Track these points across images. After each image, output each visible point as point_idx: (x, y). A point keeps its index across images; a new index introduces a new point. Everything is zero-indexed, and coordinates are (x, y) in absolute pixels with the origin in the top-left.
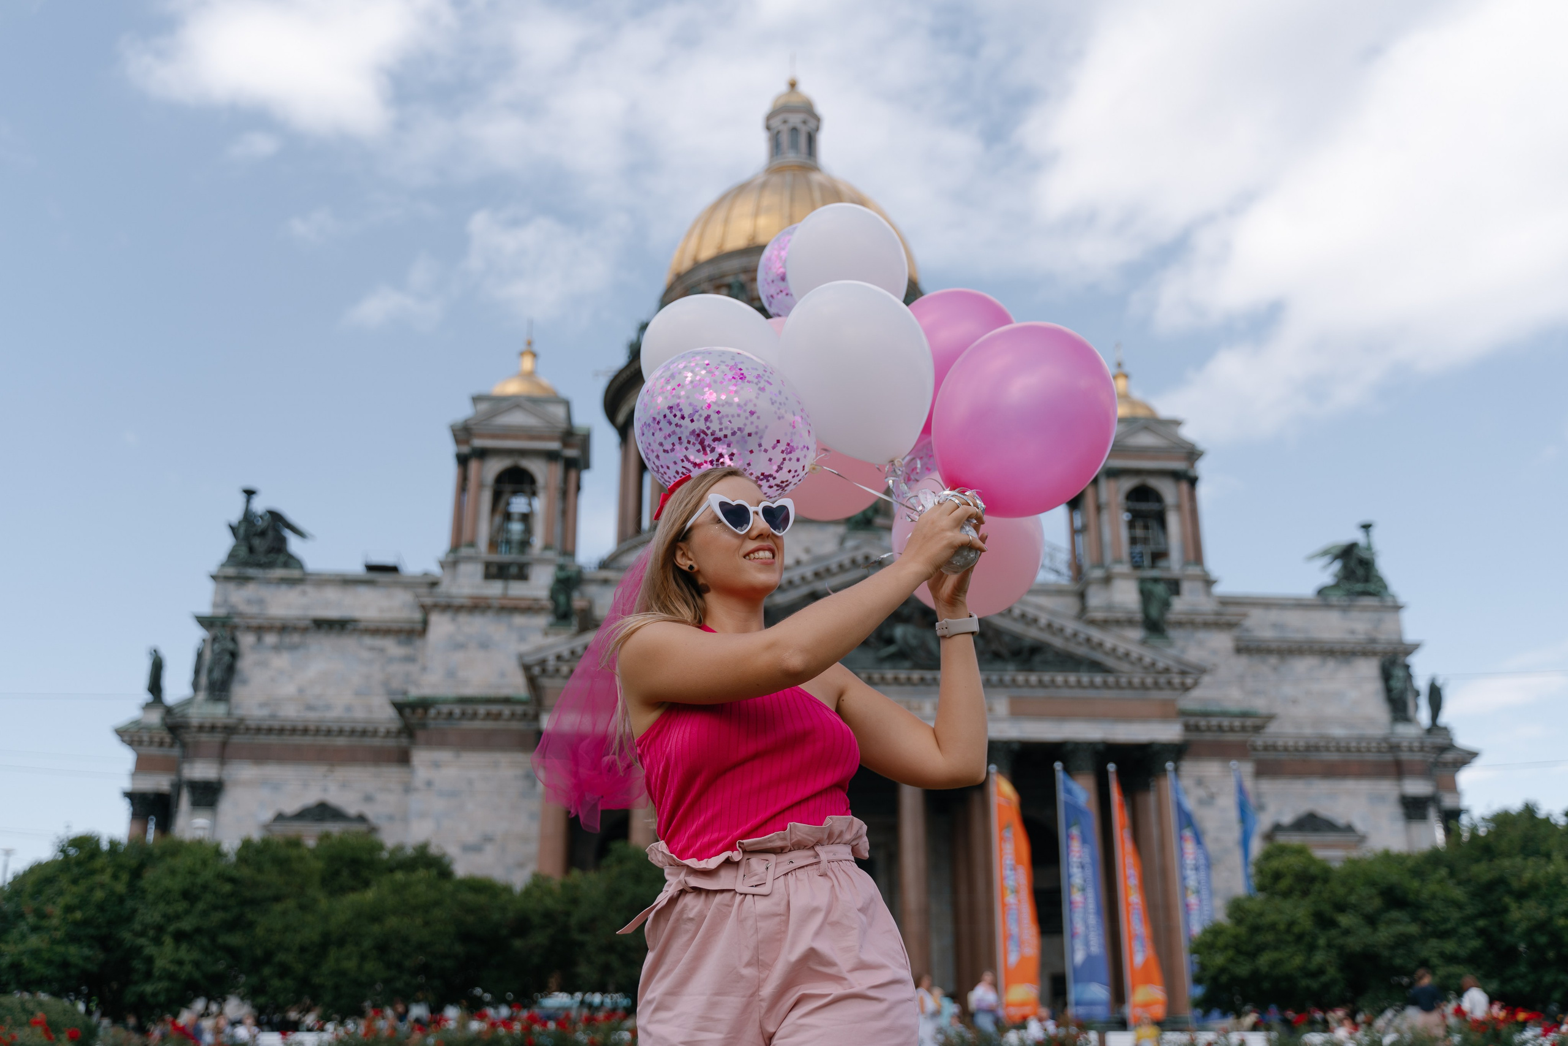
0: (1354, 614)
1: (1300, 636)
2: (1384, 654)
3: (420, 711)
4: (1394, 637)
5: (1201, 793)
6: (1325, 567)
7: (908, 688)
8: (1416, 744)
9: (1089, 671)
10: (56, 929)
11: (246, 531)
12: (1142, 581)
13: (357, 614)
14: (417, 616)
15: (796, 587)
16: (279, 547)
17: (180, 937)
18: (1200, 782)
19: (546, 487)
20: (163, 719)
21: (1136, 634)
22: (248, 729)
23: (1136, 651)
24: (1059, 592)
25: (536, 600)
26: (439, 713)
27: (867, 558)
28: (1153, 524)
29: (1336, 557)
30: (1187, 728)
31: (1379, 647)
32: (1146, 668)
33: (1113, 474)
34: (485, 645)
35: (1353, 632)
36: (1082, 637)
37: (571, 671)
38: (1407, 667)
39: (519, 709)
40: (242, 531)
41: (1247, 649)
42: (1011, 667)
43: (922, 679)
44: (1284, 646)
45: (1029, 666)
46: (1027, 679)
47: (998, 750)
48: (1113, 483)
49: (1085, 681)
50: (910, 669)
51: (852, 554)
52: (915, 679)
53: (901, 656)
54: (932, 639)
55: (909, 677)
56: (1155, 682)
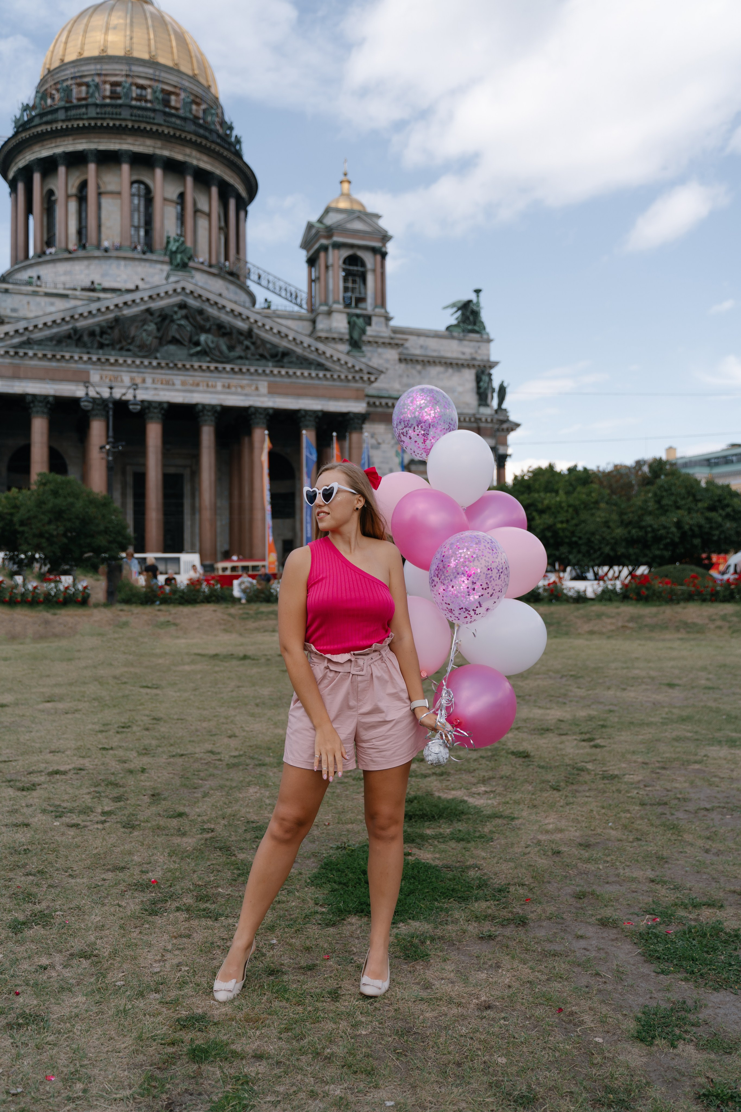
0: (465, 343)
1: (435, 354)
2: (479, 366)
4: (485, 358)
5: (373, 441)
6: (452, 315)
7: (208, 374)
8: (489, 420)
9: (316, 369)
12: (348, 314)
15: (138, 305)
18: (373, 436)
21: (345, 347)
23: (344, 358)
24: (300, 318)
27: (183, 289)
28: (358, 279)
29: (459, 309)
30: (368, 404)
31: (476, 363)
32: (349, 368)
33: (338, 246)
35: (463, 353)
36: (313, 349)
38: (490, 375)
41: (405, 360)
42: (270, 364)
43: (216, 368)
44: (426, 359)
45: (281, 364)
46: (279, 372)
47: (261, 414)
48: (336, 252)
49: (313, 374)
50: (209, 362)
51: (174, 286)
52: (212, 368)
53: (204, 353)
54: (223, 344)
55: (208, 367)
56: (354, 377)
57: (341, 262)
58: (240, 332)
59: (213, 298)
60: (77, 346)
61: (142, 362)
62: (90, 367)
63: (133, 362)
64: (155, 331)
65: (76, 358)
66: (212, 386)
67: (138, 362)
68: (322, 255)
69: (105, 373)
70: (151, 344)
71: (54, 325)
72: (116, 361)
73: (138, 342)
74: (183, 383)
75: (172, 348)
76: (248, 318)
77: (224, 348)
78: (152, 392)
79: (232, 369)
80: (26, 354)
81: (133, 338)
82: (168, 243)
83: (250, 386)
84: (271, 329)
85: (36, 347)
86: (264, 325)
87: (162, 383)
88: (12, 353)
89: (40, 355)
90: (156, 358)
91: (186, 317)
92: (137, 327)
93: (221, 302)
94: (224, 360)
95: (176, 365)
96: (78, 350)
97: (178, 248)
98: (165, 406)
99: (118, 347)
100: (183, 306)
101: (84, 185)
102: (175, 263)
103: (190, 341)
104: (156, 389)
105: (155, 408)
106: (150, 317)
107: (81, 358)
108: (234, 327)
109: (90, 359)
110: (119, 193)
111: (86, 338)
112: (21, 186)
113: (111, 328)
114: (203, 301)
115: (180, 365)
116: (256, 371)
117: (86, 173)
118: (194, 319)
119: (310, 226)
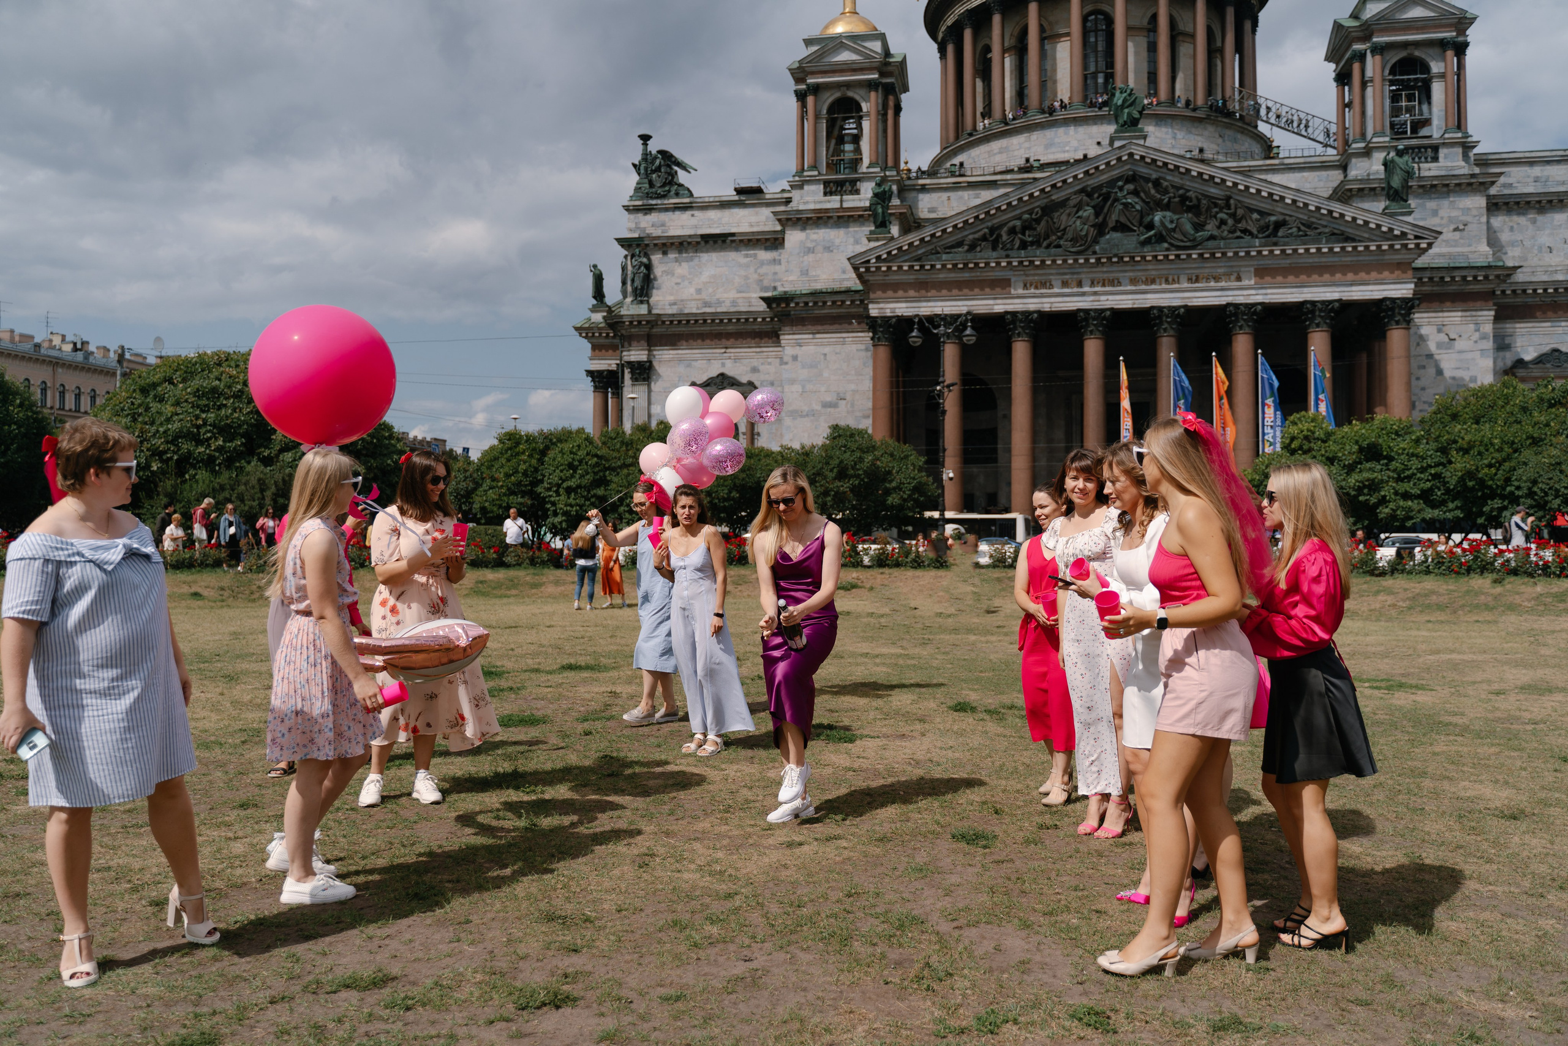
3: (783, 305)
5: (1443, 337)
7: (1166, 266)
9: (1327, 242)
10: (502, 486)
11: (646, 169)
13: (733, 230)
14: (779, 228)
15: (1070, 185)
16: (671, 180)
17: (569, 490)
18: (1436, 329)
19: (868, 114)
20: (604, 317)
22: (663, 322)
23: (1375, 220)
25: (865, 209)
26: (797, 304)
27: (1131, 155)
28: (1416, 93)
30: (1420, 283)
32: (1383, 235)
33: (1381, 49)
34: (828, 249)
36: (1324, 212)
37: (889, 268)
39: (857, 297)
40: (642, 171)
41: (1507, 204)
42: (1257, 242)
43: (1178, 256)
44: (1544, 199)
45: (1275, 239)
46: (1271, 252)
47: (1244, 314)
48: (1378, 58)
49: (1325, 250)
50: (1167, 250)
51: (1118, 153)
52: (1172, 257)
53: (1160, 238)
54: (1186, 222)
55: (1166, 257)
56: (1391, 246)
57: (1387, 72)
58: (1213, 201)
59: (1172, 161)
60: (994, 249)
61: (1076, 260)
62: (1011, 273)
63: (1065, 261)
64: (1092, 217)
65: (993, 265)
66: (1174, 282)
67: (1070, 261)
68: (1356, 67)
69: (1031, 278)
70: (1086, 235)
71: (967, 227)
72: (1043, 262)
73: (1070, 235)
74: (1134, 281)
75: (1116, 235)
76: (1223, 181)
77: (1188, 228)
78: (1092, 298)
79: (1201, 255)
80: (933, 266)
81: (1065, 229)
82: (1113, 95)
83: (1228, 275)
84: (1259, 191)
85: (944, 257)
86: (1247, 188)
87: (1104, 285)
88: (917, 268)
89: (949, 266)
90: (1095, 253)
91: (1135, 193)
92: (1069, 215)
93: (1184, 165)
94: (1188, 244)
95: (1122, 258)
96: (995, 254)
97: (1125, 101)
98: (1108, 313)
99: (1045, 244)
100: (1132, 178)
101: (1024, 32)
102: (1121, 121)
103: (1141, 224)
104: (1095, 293)
105: (1094, 319)
106: (1085, 198)
107: (998, 264)
108: (1206, 196)
109: (1009, 263)
110: (1068, 34)
111: (1005, 237)
112: (950, 49)
113: (1038, 221)
114: (1159, 167)
115: (1127, 259)
116: (1236, 254)
117: (1027, 16)
118: (1147, 193)
119: (1338, 27)
